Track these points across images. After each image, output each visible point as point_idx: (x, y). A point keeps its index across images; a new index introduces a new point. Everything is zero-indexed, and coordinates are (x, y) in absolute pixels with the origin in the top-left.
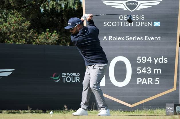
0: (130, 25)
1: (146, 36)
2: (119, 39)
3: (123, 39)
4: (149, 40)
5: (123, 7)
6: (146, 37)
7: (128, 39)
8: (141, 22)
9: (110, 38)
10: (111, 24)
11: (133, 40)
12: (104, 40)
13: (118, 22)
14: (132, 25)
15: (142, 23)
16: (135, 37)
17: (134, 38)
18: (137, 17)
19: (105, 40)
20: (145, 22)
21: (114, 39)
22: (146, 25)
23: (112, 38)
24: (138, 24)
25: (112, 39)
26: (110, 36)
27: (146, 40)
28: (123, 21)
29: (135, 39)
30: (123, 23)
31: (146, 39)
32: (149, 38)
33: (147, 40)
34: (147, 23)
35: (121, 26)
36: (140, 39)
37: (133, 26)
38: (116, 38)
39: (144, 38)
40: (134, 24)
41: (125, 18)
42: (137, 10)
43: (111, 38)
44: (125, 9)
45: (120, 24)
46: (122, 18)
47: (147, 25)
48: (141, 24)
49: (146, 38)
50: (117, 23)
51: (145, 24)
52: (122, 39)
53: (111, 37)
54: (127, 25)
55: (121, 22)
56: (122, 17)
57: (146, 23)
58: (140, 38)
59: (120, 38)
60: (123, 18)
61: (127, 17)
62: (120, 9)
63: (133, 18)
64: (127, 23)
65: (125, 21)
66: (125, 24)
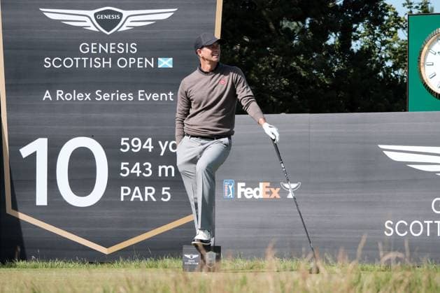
0: (104, 67)
1: (140, 91)
2: (80, 96)
3: (88, 97)
4: (148, 99)
5: (89, 23)
6: (141, 93)
7: (99, 97)
8: (130, 59)
9: (58, 95)
10: (61, 63)
11: (112, 99)
12: (44, 99)
13: (77, 59)
14: (108, 64)
15: (132, 61)
16: (116, 93)
17: (112, 95)
18: (120, 46)
19: (46, 99)
20: (139, 59)
21: (68, 97)
22: (140, 65)
23: (64, 96)
24: (122, 63)
25: (64, 98)
26: (58, 91)
27: (140, 99)
28: (89, 55)
29: (115, 97)
30: (88, 62)
31: (141, 97)
32: (148, 95)
33: (143, 99)
34: (143, 61)
35: (85, 66)
36: (128, 97)
37: (110, 66)
38: (73, 95)
39: (136, 95)
40: (114, 62)
41: (93, 48)
42: (120, 30)
43: (61, 95)
44: (93, 28)
45: (81, 62)
46: (86, 50)
47: (143, 65)
48: (130, 63)
49: (140, 95)
50: (75, 61)
51: (139, 63)
52: (85, 97)
53: (60, 93)
54: (98, 65)
55: (85, 59)
56: (86, 46)
57: (140, 61)
58: (127, 95)
59: (83, 96)
60: (88, 49)
61: (97, 46)
62: (81, 28)
63: (111, 48)
64: (97, 60)
65: (94, 56)
66: (93, 63)
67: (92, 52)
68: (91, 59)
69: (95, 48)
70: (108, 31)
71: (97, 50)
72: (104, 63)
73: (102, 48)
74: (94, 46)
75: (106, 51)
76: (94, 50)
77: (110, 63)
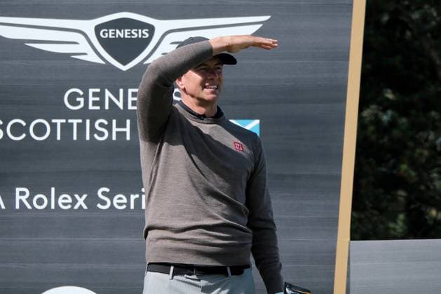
0: (114, 138)
2: (64, 200)
3: (81, 201)
5: (83, 47)
7: (104, 203)
9: (18, 197)
10: (26, 130)
11: (132, 207)
13: (59, 122)
14: (125, 133)
16: (141, 194)
17: (133, 197)
21: (40, 202)
23: (30, 200)
25: (31, 204)
26: (18, 190)
28: (84, 114)
29: (138, 201)
30: (81, 127)
35: (75, 138)
37: (128, 138)
38: (49, 197)
40: (136, 128)
41: (91, 99)
42: (150, 61)
43: (24, 198)
44: (92, 58)
45: (67, 128)
46: (79, 103)
50: (54, 126)
52: (75, 201)
53: (22, 193)
54: (101, 134)
55: (75, 122)
56: (77, 95)
59: (70, 200)
60: (82, 100)
61: (102, 95)
62: (67, 56)
63: (130, 99)
64: (101, 125)
65: (94, 116)
66: (93, 130)
67: (91, 107)
68: (88, 122)
69: (98, 99)
70: (124, 63)
71: (101, 103)
72: (115, 130)
73: (110, 100)
74: (95, 94)
75: (120, 105)
76: (95, 103)
77: (127, 130)
